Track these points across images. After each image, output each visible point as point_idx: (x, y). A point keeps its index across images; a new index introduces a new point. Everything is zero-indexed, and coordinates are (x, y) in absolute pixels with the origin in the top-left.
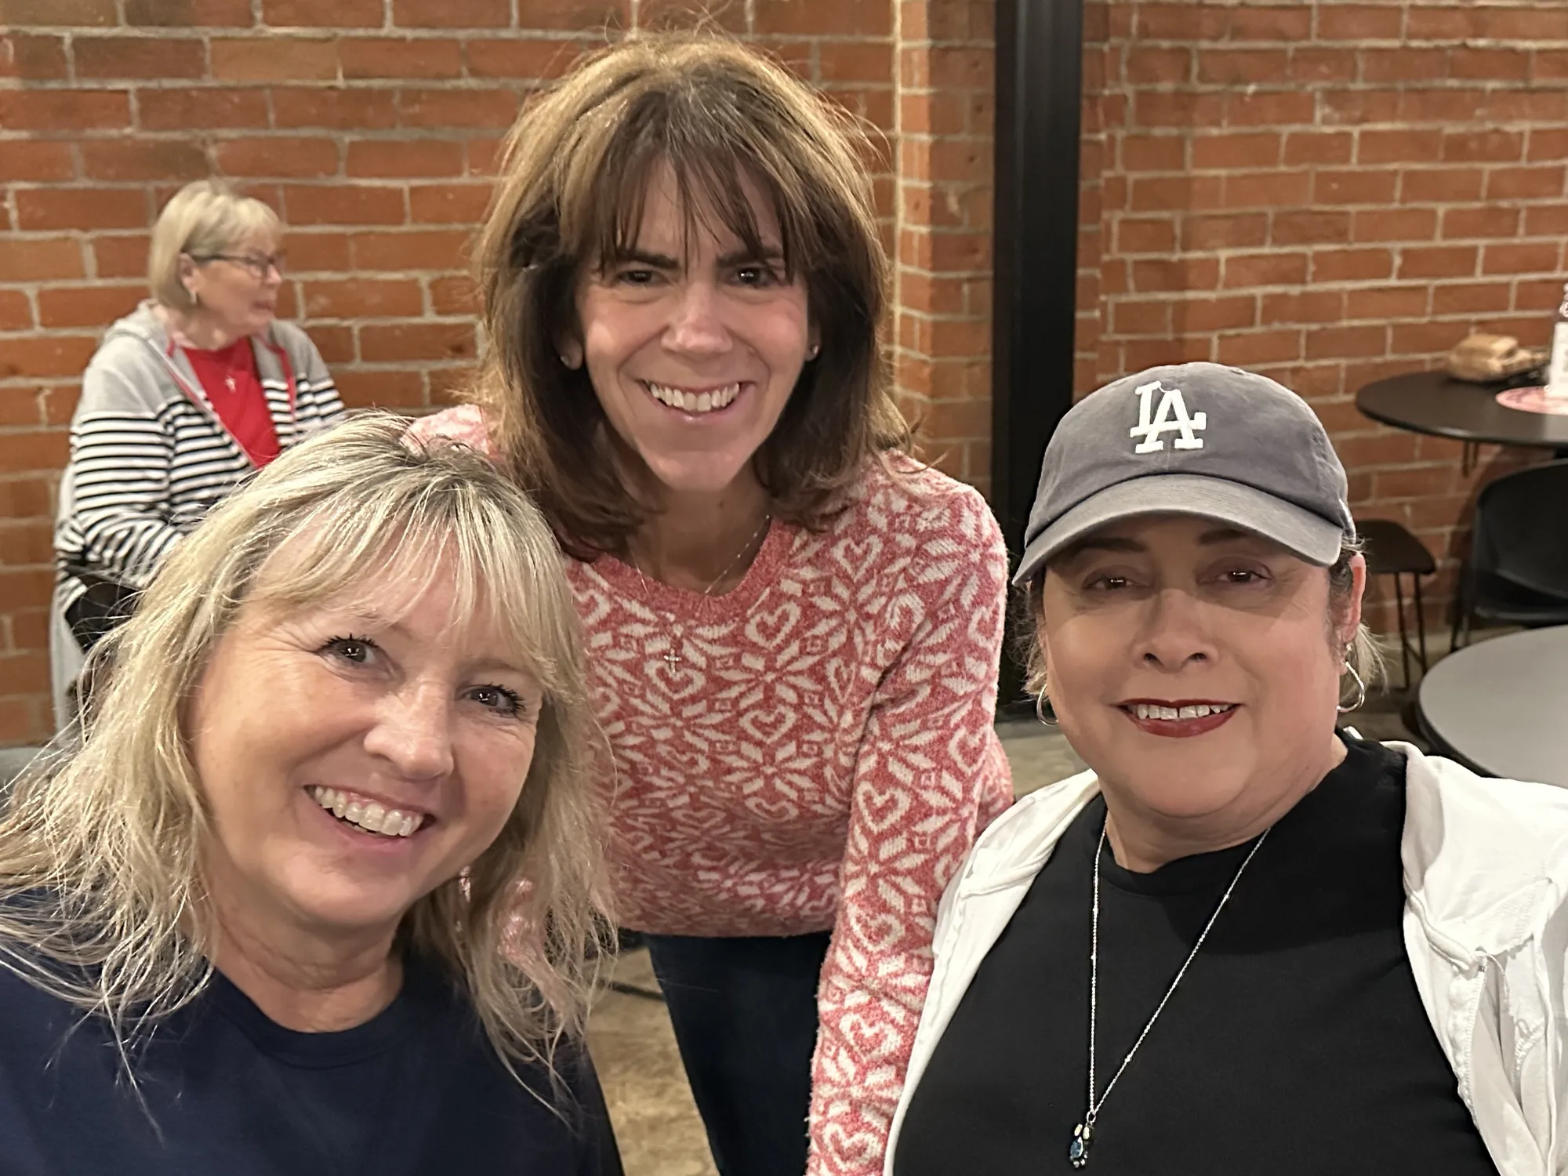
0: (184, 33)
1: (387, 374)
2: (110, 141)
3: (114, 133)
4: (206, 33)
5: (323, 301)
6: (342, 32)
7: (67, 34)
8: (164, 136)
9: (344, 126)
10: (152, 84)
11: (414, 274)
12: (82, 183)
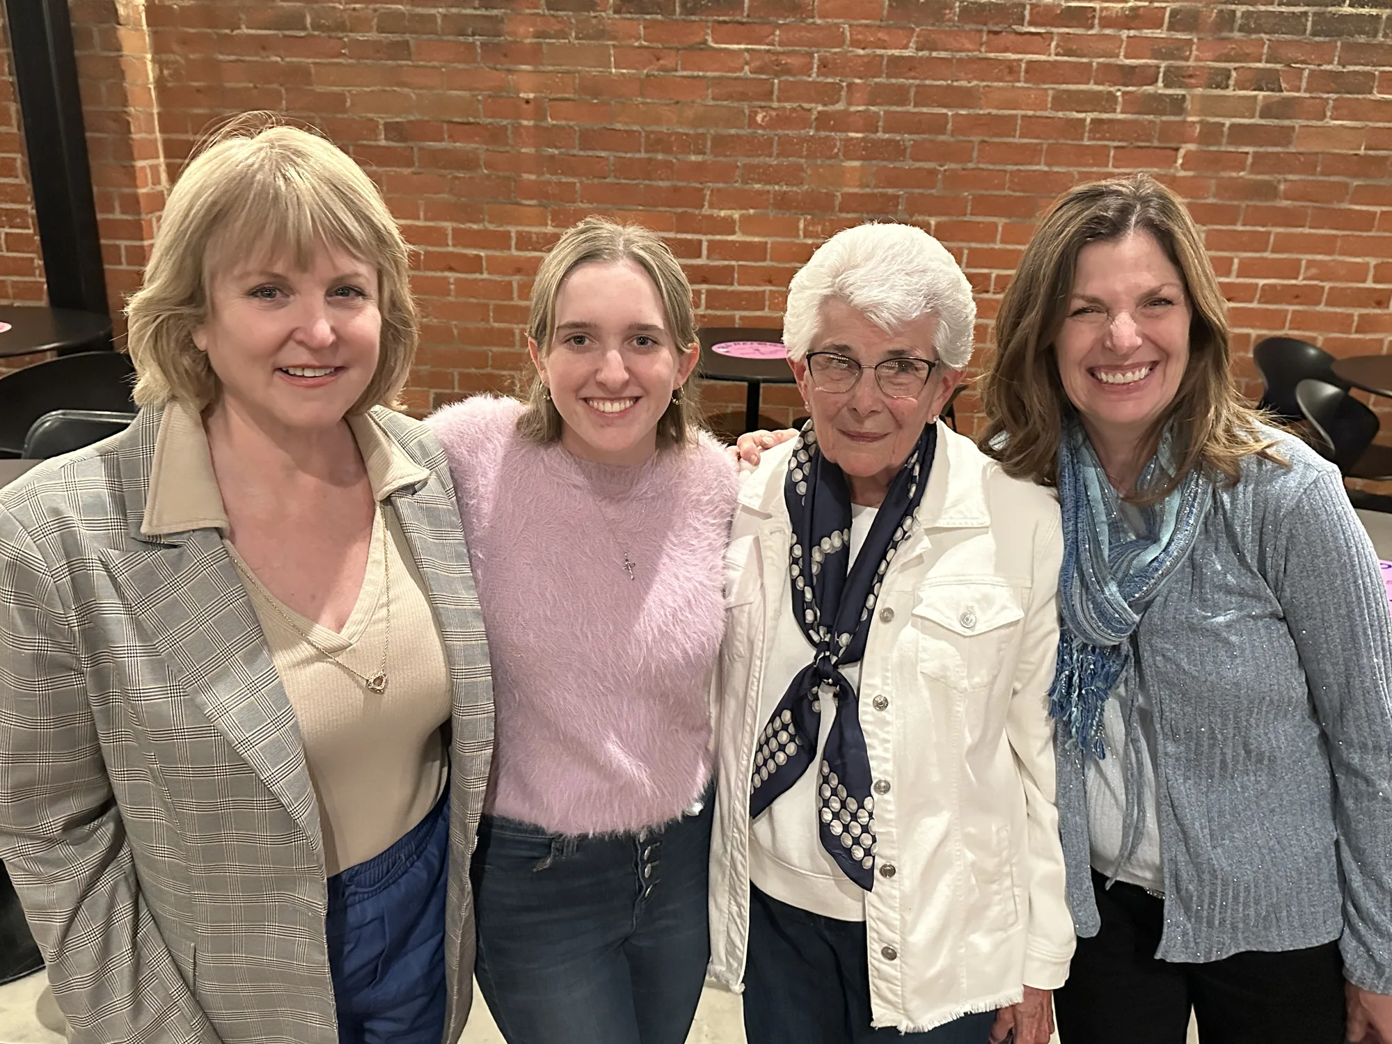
0: (1287, 122)
1: (1336, 314)
2: (1232, 178)
3: (1234, 174)
4: (1297, 123)
5: (1314, 271)
6: (1371, 124)
7: (1228, 122)
8: (1260, 177)
9: (1356, 176)
10: (1262, 150)
11: (1367, 259)
12: (1211, 200)
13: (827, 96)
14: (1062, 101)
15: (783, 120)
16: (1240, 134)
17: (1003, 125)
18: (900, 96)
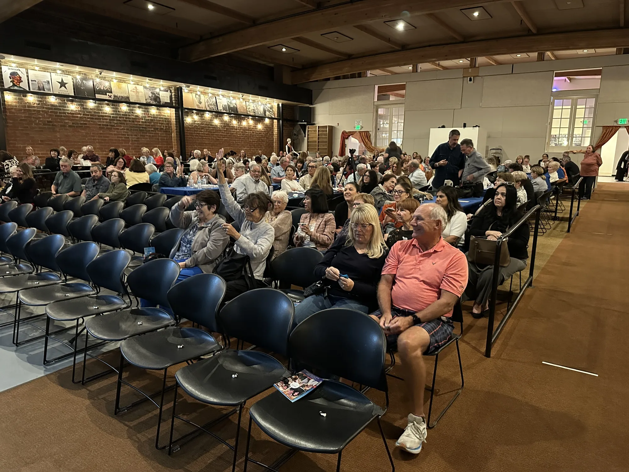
13: (94, 136)
14: (118, 137)
15: (89, 139)
16: (135, 141)
17: (113, 140)
18: (101, 137)
